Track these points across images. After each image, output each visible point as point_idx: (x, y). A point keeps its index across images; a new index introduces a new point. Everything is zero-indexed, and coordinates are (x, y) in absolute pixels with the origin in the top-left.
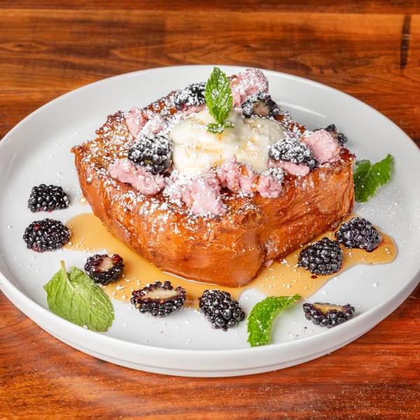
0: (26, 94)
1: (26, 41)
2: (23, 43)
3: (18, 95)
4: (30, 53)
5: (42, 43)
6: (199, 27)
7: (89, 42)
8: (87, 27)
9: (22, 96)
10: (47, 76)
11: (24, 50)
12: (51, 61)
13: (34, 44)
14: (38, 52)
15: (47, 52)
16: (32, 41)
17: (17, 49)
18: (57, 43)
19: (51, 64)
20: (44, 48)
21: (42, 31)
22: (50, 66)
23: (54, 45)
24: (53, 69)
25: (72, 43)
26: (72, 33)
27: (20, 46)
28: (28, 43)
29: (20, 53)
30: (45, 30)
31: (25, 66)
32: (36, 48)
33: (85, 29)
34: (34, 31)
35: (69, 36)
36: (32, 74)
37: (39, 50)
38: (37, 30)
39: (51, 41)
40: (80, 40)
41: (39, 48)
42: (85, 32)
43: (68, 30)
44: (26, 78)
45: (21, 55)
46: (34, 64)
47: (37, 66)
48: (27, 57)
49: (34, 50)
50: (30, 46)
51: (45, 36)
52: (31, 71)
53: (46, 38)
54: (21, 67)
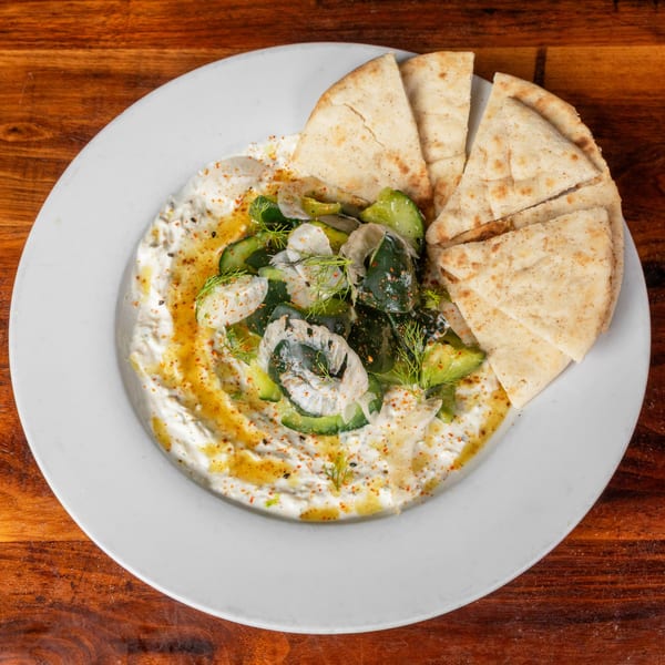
1: (22, 120)
2: (18, 125)
3: (16, 235)
4: (28, 144)
5: (43, 124)
8: (104, 88)
11: (21, 139)
13: (34, 128)
14: (39, 144)
15: (52, 143)
16: (31, 120)
17: (11, 138)
18: (65, 122)
19: (58, 168)
20: (48, 135)
21: (43, 97)
23: (62, 128)
25: (85, 122)
26: (84, 101)
27: (14, 130)
28: (26, 124)
29: (16, 148)
30: (48, 94)
31: (24, 174)
32: (36, 134)
33: (103, 92)
34: (33, 97)
35: (80, 108)
36: (33, 192)
37: (41, 138)
38: (36, 94)
39: (56, 120)
40: (95, 117)
41: (42, 135)
42: (102, 98)
43: (78, 95)
44: (24, 200)
45: (17, 151)
46: (35, 170)
47: (40, 175)
48: (24, 155)
49: (35, 139)
50: (29, 129)
51: (49, 109)
52: (32, 185)
53: (50, 113)
54: (17, 177)
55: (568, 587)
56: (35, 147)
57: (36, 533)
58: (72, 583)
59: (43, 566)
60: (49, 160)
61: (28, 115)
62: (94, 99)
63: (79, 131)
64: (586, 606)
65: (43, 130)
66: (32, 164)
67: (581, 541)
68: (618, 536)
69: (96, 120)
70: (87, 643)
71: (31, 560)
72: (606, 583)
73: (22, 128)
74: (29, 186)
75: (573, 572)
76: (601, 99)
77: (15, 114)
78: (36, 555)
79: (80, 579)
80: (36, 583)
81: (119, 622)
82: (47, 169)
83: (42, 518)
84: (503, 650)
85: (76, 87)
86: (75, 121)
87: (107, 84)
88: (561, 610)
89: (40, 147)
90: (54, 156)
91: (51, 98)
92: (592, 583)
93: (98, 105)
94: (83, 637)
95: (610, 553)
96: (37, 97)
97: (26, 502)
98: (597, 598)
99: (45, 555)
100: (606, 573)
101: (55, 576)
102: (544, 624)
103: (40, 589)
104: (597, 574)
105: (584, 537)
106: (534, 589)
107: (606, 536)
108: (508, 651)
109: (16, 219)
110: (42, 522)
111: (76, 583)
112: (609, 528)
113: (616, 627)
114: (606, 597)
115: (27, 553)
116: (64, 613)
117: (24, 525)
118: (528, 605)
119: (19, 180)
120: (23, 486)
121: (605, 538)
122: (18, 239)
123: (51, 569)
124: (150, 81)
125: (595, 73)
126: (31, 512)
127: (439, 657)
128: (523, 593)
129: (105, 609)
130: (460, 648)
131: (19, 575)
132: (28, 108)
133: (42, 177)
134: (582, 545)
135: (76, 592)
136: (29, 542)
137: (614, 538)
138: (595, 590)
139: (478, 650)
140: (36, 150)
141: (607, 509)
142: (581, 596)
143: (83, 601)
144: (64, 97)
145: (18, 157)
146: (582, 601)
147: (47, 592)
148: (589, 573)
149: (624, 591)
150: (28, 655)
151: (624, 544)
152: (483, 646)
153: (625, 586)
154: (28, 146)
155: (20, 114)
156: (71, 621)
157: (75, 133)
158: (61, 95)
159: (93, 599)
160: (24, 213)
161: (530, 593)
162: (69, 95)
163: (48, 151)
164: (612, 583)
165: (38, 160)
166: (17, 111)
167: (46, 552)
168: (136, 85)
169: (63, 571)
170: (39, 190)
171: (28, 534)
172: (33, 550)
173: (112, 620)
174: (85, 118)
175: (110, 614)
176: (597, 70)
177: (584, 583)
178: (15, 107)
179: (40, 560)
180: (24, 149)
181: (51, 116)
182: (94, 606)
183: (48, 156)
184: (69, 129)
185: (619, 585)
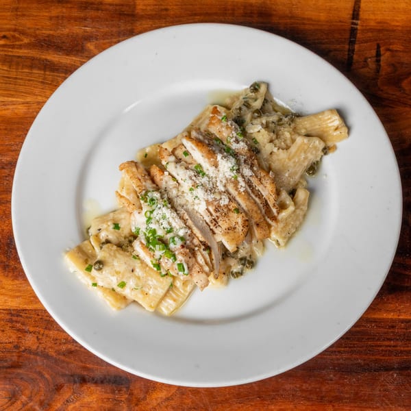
0: (11, 107)
1: (9, 30)
2: (6, 33)
4: (13, 47)
5: (23, 33)
6: (166, 10)
7: (66, 31)
8: (64, 10)
9: (8, 109)
10: (29, 80)
11: (8, 43)
12: (33, 59)
13: (17, 35)
14: (20, 47)
15: (28, 46)
16: (15, 30)
18: (38, 32)
19: (33, 63)
20: (26, 41)
21: (24, 15)
22: (31, 67)
23: (36, 36)
24: (35, 71)
25: (51, 32)
26: (51, 18)
27: (4, 37)
28: (12, 33)
29: (6, 49)
30: (27, 13)
31: (10, 67)
32: (19, 40)
33: (63, 13)
34: (17, 15)
35: (48, 23)
36: (16, 78)
37: (22, 43)
38: (19, 13)
39: (32, 30)
40: (58, 29)
41: (22, 41)
42: (63, 17)
43: (47, 14)
44: (10, 84)
45: (6, 51)
46: (18, 64)
47: (20, 67)
48: (10, 54)
49: (17, 43)
50: (13, 37)
51: (27, 23)
52: (15, 73)
53: (28, 26)
54: (5, 68)
55: (365, 348)
56: (17, 48)
57: (14, 304)
58: (37, 337)
59: (18, 325)
60: (27, 58)
61: (13, 27)
62: (58, 17)
63: (46, 38)
64: (376, 361)
65: (23, 37)
66: (15, 59)
67: (375, 319)
68: (399, 316)
69: (58, 32)
70: (47, 376)
71: (11, 321)
72: (390, 346)
73: (9, 36)
74: (13, 74)
75: (368, 339)
76: (397, 26)
77: (5, 26)
78: (14, 318)
79: (43, 335)
80: (14, 336)
81: (68, 363)
82: (26, 64)
83: (17, 294)
84: (320, 388)
85: (46, 9)
86: (44, 32)
87: (67, 8)
88: (359, 364)
89: (21, 49)
90: (29, 55)
91: (29, 16)
92: (381, 346)
93: (60, 22)
94: (44, 372)
95: (393, 327)
96: (20, 15)
97: (8, 283)
98: (383, 356)
99: (19, 318)
100: (389, 340)
101: (26, 332)
102: (348, 372)
103: (16, 340)
104: (384, 340)
105: (377, 316)
106: (343, 349)
107: (391, 316)
108: (324, 389)
109: (4, 96)
110: (17, 297)
111: (40, 337)
112: (393, 311)
113: (395, 375)
114: (389, 356)
115: (8, 317)
116: (32, 356)
117: (6, 298)
118: (338, 359)
119: (7, 70)
120: (6, 273)
121: (390, 317)
122: (5, 110)
123: (24, 328)
124: (95, 6)
125: (394, 8)
126: (11, 290)
127: (278, 391)
128: (335, 352)
129: (59, 354)
130: (291, 386)
131: (3, 331)
132: (14, 22)
133: (22, 69)
134: (375, 321)
135: (40, 343)
136: (10, 310)
137: (396, 317)
138: (382, 350)
139: (304, 387)
140: (18, 50)
141: (392, 298)
142: (373, 355)
143: (45, 349)
144: (36, 16)
145: (6, 55)
146: (373, 357)
147: (21, 342)
148: (378, 340)
149: (401, 352)
150: (8, 382)
151: (403, 321)
152: (307, 385)
153: (402, 349)
154: (12, 48)
155: (8, 26)
156: (36, 361)
157: (44, 40)
158: (35, 14)
159: (51, 347)
160: (9, 92)
161: (339, 352)
162: (41, 14)
163: (26, 51)
164: (394, 346)
165: (19, 57)
166: (6, 24)
167: (21, 316)
168: (86, 8)
169: (31, 329)
170: (21, 77)
171: (9, 304)
172: (12, 315)
173: (63, 362)
174: (51, 30)
175: (62, 358)
176: (396, 6)
177: (376, 346)
178: (5, 21)
179: (16, 322)
180: (10, 50)
181: (29, 28)
182: (52, 352)
183: (25, 55)
184: (40, 37)
185: (398, 348)
